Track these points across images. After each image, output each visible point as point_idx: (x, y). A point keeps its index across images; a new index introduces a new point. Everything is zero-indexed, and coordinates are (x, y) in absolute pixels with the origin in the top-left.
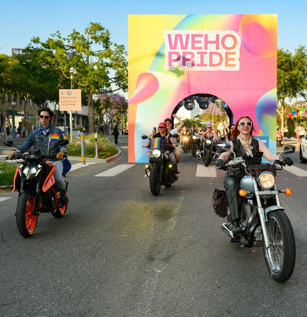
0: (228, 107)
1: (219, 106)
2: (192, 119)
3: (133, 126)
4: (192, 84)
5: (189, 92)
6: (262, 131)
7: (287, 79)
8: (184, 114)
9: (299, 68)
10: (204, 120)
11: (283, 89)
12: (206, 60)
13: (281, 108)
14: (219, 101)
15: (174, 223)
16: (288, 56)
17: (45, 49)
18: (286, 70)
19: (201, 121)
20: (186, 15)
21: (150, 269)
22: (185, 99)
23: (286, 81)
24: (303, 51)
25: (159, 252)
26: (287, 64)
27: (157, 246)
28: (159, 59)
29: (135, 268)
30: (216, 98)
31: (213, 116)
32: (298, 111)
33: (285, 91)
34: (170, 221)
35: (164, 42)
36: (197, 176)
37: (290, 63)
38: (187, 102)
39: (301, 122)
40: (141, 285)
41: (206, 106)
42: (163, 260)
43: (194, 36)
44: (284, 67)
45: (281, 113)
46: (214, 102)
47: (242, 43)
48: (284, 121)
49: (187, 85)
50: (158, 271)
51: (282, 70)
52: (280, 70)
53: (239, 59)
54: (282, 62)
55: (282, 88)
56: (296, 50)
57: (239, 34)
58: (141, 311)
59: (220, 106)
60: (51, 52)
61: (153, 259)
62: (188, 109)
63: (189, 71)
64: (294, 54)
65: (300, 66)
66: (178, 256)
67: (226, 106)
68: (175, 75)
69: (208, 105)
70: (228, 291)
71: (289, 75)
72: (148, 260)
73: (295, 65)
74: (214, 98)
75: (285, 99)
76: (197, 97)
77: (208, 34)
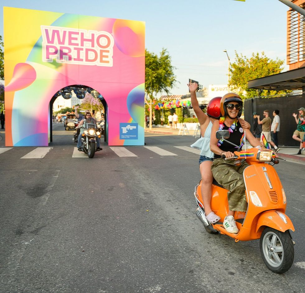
0: (103, 98)
1: (94, 97)
2: (73, 108)
3: (10, 111)
4: (70, 76)
5: (67, 82)
6: (133, 118)
7: (154, 77)
8: (61, 103)
9: (164, 68)
10: (83, 109)
11: (151, 85)
13: (150, 101)
14: (95, 92)
15: (47, 198)
16: (155, 57)
18: (153, 70)
19: (81, 110)
20: (63, 14)
21: (17, 242)
22: (63, 89)
23: (153, 79)
25: (29, 226)
26: (154, 64)
27: (27, 220)
28: (37, 50)
29: (2, 242)
30: (92, 89)
31: (92, 106)
32: (163, 103)
33: (153, 86)
34: (43, 197)
35: (42, 36)
36: (73, 157)
37: (157, 64)
38: (65, 92)
39: (166, 113)
40: (6, 258)
41: (83, 96)
42: (32, 232)
43: (70, 33)
44: (152, 66)
45: (150, 104)
46: (90, 93)
47: (115, 44)
48: (152, 111)
49: (64, 76)
50: (26, 243)
51: (150, 69)
52: (149, 69)
53: (113, 57)
54: (150, 62)
56: (160, 53)
57: (112, 35)
58: (4, 281)
61: (22, 233)
62: (65, 98)
63: (66, 65)
64: (159, 57)
65: (164, 67)
66: (47, 228)
67: (101, 97)
69: (84, 95)
70: (92, 253)
71: (156, 74)
72: (17, 234)
73: (161, 65)
74: (90, 89)
75: (153, 92)
76: (74, 88)
77: (84, 32)
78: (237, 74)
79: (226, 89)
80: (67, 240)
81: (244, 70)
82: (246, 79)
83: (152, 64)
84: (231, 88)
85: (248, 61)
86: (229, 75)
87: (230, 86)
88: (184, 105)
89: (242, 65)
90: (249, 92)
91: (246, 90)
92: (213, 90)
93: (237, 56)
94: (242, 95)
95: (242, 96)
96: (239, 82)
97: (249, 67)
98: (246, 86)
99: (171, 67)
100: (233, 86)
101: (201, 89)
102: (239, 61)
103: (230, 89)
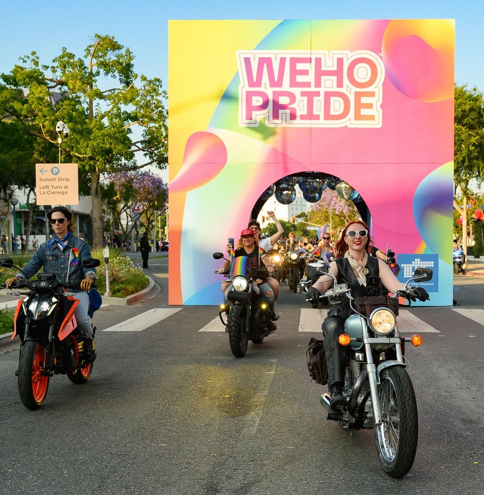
0: (361, 198)
1: (342, 197)
2: (292, 221)
3: (178, 234)
4: (291, 154)
5: (286, 169)
6: (426, 243)
7: (474, 145)
10: (314, 223)
11: (466, 164)
13: (462, 201)
14: (343, 185)
15: (258, 420)
16: (476, 100)
17: (8, 86)
18: (472, 127)
19: (308, 225)
20: (280, 21)
22: (278, 184)
23: (472, 148)
25: (229, 478)
26: (473, 115)
27: (224, 464)
28: (228, 106)
30: (337, 180)
31: (331, 216)
33: (470, 168)
34: (249, 417)
35: (238, 72)
36: (300, 330)
37: (479, 113)
38: (281, 188)
41: (317, 195)
44: (468, 120)
45: (462, 209)
46: (333, 188)
47: (388, 75)
48: (468, 224)
49: (281, 156)
51: (464, 126)
52: (460, 126)
53: (382, 106)
54: (464, 111)
55: (463, 162)
57: (381, 57)
59: (345, 197)
60: (21, 92)
61: (217, 491)
62: (283, 202)
63: (285, 128)
66: (265, 484)
67: (356, 196)
68: (258, 136)
71: (478, 137)
74: (333, 181)
75: (470, 182)
76: (301, 179)
83: (468, 116)
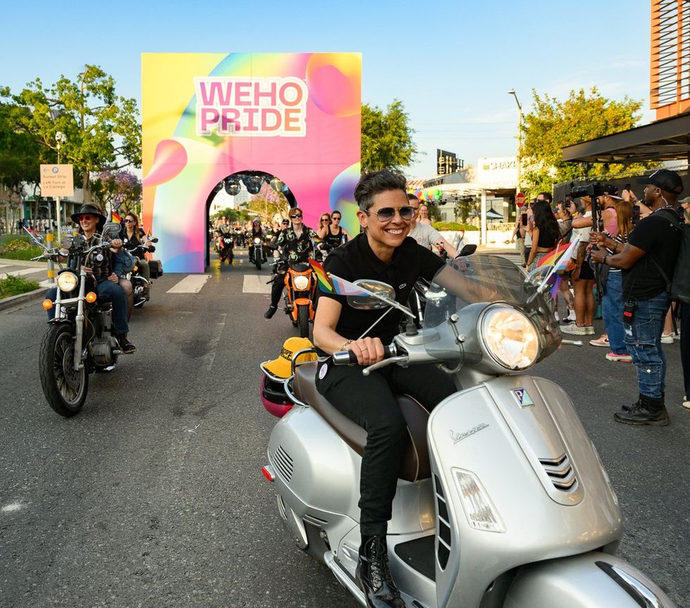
0: (289, 190)
2: (236, 209)
3: (149, 219)
4: (237, 157)
5: (232, 168)
7: (376, 150)
8: (224, 201)
9: (393, 132)
10: (253, 210)
11: (370, 164)
12: (257, 121)
14: (276, 181)
15: (212, 360)
16: (377, 115)
17: (18, 105)
18: (374, 137)
19: (248, 212)
20: (228, 54)
21: (177, 427)
22: (226, 180)
23: (374, 152)
24: (400, 108)
25: (190, 403)
26: (375, 127)
27: (187, 394)
28: (187, 120)
30: (271, 177)
31: (266, 204)
34: (206, 357)
35: (195, 94)
36: (244, 291)
37: (380, 126)
38: (229, 183)
40: (165, 452)
41: (257, 188)
43: (239, 85)
44: (371, 131)
46: (269, 183)
47: (310, 96)
49: (228, 158)
50: (190, 431)
51: (368, 135)
52: (365, 136)
53: (307, 120)
54: (368, 124)
55: (368, 163)
56: (388, 106)
57: (305, 82)
59: (277, 190)
60: (28, 110)
61: (182, 414)
62: (231, 194)
63: (231, 138)
64: (385, 113)
65: (394, 130)
66: (218, 408)
67: (286, 189)
68: (210, 143)
69: (260, 187)
71: (379, 144)
72: (174, 415)
73: (387, 128)
74: (269, 177)
76: (244, 176)
77: (260, 82)
78: (536, 135)
79: (513, 165)
80: (249, 432)
81: (551, 125)
82: (556, 143)
83: (371, 127)
84: (524, 163)
85: (561, 108)
86: (520, 138)
87: (523, 159)
88: (429, 198)
89: (548, 116)
90: (563, 168)
91: (555, 165)
92: (486, 168)
93: (538, 100)
94: (549, 175)
95: (548, 177)
96: (542, 150)
97: (563, 119)
98: (555, 157)
99: (405, 129)
100: (528, 159)
101: (460, 167)
102: (541, 108)
103: (522, 164)
